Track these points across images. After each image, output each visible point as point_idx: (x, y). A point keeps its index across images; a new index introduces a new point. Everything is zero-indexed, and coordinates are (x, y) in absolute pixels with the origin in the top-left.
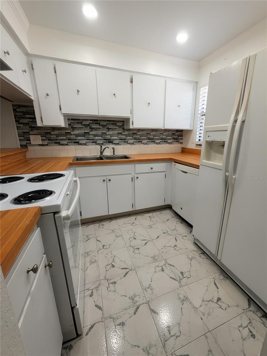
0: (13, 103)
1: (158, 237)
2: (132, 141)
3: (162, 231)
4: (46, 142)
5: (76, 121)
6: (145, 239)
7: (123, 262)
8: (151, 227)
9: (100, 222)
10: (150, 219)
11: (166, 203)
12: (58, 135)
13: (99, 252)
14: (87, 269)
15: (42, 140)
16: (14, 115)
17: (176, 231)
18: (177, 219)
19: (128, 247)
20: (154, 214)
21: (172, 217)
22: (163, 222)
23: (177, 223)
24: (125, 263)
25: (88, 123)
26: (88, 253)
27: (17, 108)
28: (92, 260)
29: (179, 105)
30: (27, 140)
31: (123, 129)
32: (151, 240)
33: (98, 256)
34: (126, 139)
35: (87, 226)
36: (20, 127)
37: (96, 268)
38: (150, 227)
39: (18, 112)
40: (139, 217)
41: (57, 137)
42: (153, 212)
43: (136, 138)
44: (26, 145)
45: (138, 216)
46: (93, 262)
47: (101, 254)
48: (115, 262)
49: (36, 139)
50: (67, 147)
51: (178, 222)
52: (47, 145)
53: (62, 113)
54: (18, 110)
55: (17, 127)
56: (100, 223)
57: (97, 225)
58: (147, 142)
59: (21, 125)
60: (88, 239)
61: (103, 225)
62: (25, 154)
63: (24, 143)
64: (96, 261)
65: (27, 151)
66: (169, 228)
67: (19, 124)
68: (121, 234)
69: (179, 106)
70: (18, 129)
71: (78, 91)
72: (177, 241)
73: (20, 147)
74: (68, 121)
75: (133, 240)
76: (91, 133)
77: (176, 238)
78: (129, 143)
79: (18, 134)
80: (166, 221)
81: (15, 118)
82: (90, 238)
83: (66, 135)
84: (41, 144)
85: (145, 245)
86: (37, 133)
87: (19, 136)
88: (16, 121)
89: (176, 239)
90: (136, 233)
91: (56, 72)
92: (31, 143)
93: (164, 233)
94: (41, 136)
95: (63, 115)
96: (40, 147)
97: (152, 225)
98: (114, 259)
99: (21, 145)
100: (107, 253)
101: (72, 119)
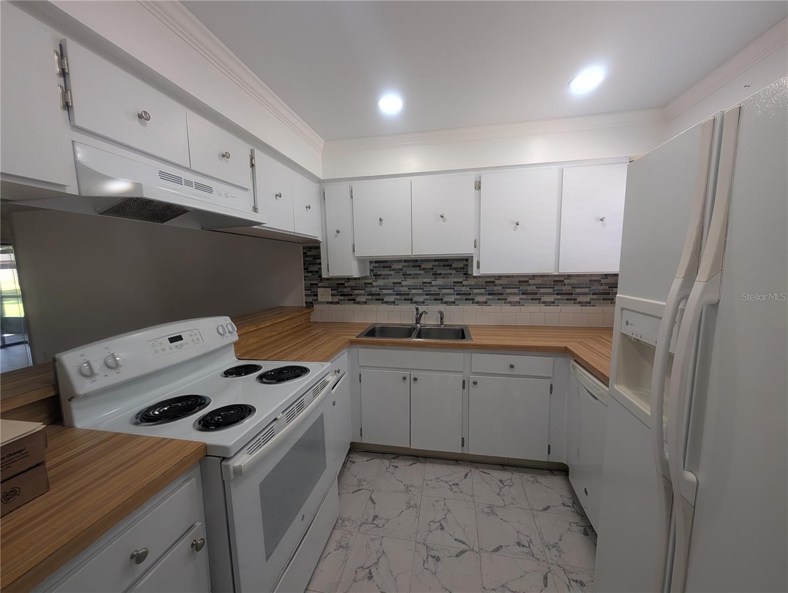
0: (303, 245)
1: (497, 550)
2: (483, 299)
3: (516, 535)
4: (336, 299)
5: (382, 265)
6: (463, 540)
7: (393, 578)
8: (492, 511)
9: (393, 458)
10: (500, 488)
11: (555, 458)
12: (353, 289)
13: (362, 527)
14: (326, 556)
15: (332, 295)
16: (304, 261)
17: (557, 554)
18: (576, 515)
19: (419, 543)
20: (517, 477)
21: (564, 505)
22: (532, 509)
23: (569, 529)
24: (396, 581)
25: (399, 266)
26: (344, 521)
27: (308, 251)
28: (343, 540)
29: (601, 218)
30: (314, 295)
31: (464, 274)
32: (476, 549)
33: (356, 535)
34: (470, 294)
35: (369, 458)
36: (308, 277)
37: (341, 563)
38: (489, 511)
39: (308, 256)
40: (476, 475)
41: (353, 291)
42: (515, 471)
43: (494, 291)
44: (312, 303)
45: (473, 470)
46: (342, 544)
47: (363, 533)
48: (377, 569)
49: (324, 294)
50: (364, 307)
51: (575, 528)
52: (338, 303)
53: (356, 256)
54: (309, 253)
55: (305, 277)
56: (392, 460)
57: (386, 463)
58: (520, 299)
59: (310, 274)
60: (358, 489)
61: (396, 467)
62: (310, 315)
63: (310, 299)
64: (347, 547)
65: (312, 311)
66: (540, 533)
67: (307, 272)
68: (418, 504)
69: (601, 220)
70: (305, 280)
71: (381, 220)
72: (546, 586)
73: (304, 305)
74: (370, 265)
75: (437, 529)
76: (404, 283)
77: (549, 576)
78: (478, 303)
79: (305, 287)
80: (537, 510)
81: (304, 264)
82: (362, 488)
83: (366, 287)
84: (330, 301)
85: (457, 556)
86: (327, 286)
87: (305, 290)
88: (305, 269)
89: (545, 578)
90: (452, 513)
91: (352, 198)
92: (318, 300)
93: (519, 544)
94: (332, 290)
95: (358, 259)
96: (327, 305)
97: (498, 507)
98: (380, 561)
99: (306, 303)
100: (374, 537)
101: (376, 262)
